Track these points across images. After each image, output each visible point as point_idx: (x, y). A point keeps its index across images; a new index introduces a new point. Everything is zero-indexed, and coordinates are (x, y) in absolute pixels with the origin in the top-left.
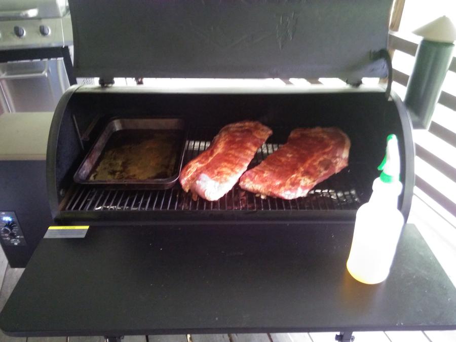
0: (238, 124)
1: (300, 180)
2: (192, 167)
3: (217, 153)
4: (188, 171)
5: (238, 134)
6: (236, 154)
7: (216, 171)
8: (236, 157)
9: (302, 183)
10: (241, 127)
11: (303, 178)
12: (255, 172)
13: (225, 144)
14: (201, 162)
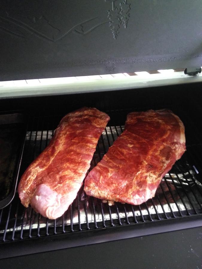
0: (77, 114)
1: (146, 177)
2: (32, 174)
3: (58, 151)
4: (28, 179)
5: (78, 125)
6: (78, 151)
7: (58, 177)
8: (78, 154)
9: (149, 181)
10: (81, 116)
11: (148, 174)
12: (99, 171)
13: (66, 138)
14: (41, 165)
